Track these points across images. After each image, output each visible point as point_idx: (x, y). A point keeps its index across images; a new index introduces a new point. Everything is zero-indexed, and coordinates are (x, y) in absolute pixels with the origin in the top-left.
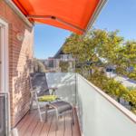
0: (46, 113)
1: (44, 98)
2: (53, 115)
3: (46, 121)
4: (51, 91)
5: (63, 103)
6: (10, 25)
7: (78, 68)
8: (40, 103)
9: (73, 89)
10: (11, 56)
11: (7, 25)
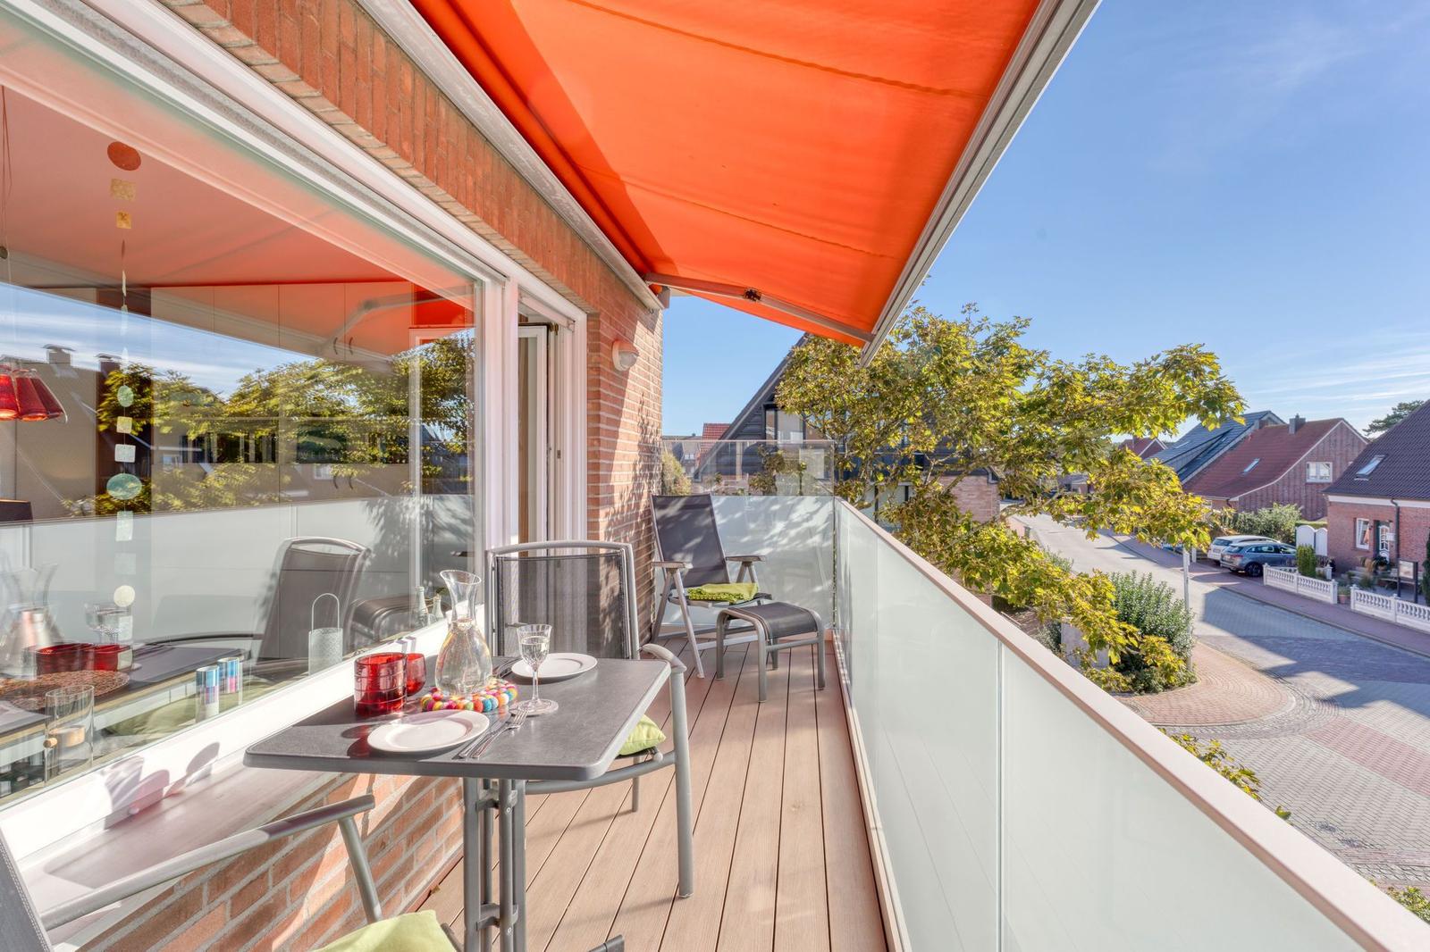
0: (721, 650)
1: (708, 590)
2: (746, 657)
3: (719, 674)
4: (733, 568)
5: (780, 608)
6: (593, 319)
7: (845, 478)
8: (696, 610)
9: (823, 566)
10: (594, 433)
11: (581, 318)
